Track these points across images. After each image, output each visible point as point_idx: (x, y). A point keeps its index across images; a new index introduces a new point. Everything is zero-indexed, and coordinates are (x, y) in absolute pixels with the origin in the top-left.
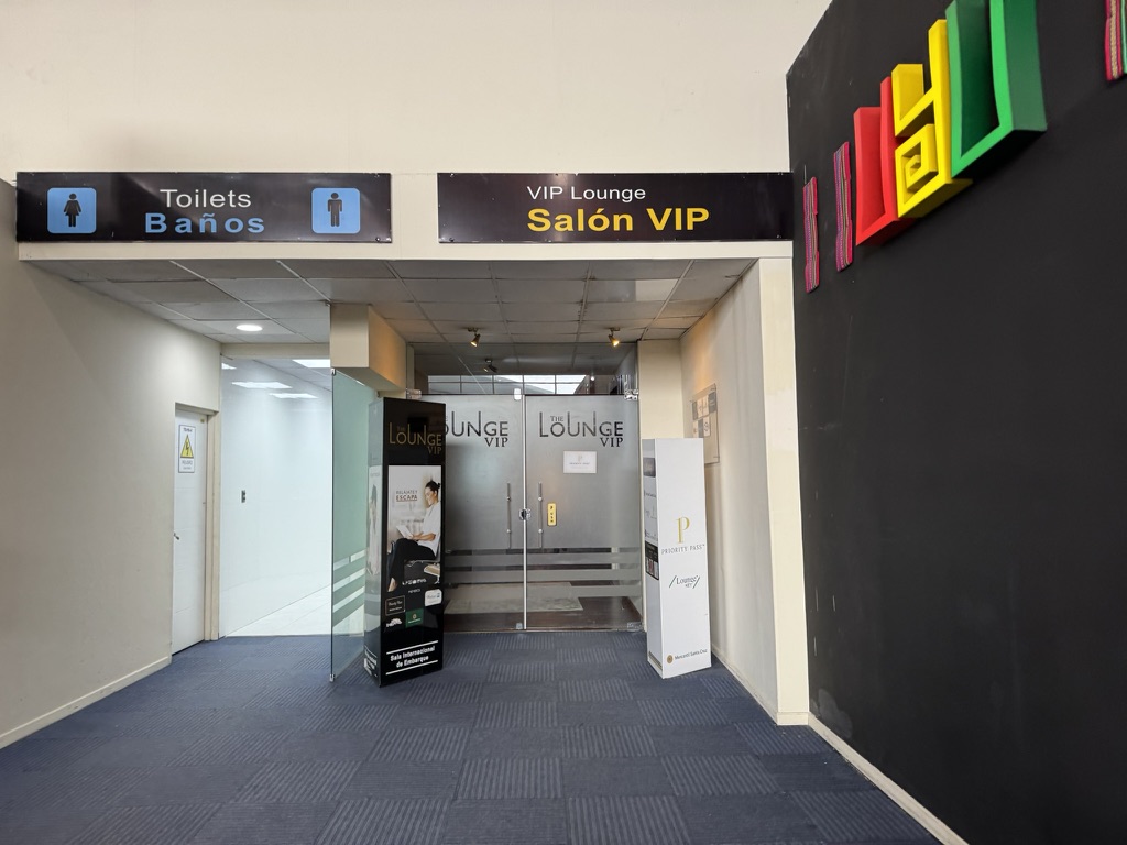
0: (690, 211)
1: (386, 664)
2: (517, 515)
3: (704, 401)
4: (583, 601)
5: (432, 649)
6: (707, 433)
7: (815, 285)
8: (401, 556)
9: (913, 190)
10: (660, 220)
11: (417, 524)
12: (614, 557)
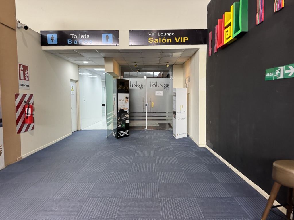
0: (184, 38)
1: (118, 134)
2: (145, 105)
3: (187, 79)
4: (159, 124)
5: (127, 132)
6: (188, 87)
7: (211, 55)
8: (121, 113)
9: (227, 39)
10: (177, 40)
11: (124, 106)
12: (167, 115)
